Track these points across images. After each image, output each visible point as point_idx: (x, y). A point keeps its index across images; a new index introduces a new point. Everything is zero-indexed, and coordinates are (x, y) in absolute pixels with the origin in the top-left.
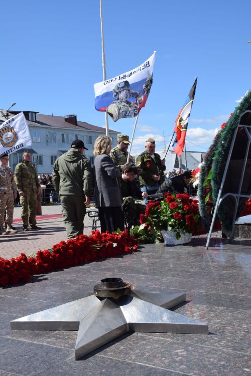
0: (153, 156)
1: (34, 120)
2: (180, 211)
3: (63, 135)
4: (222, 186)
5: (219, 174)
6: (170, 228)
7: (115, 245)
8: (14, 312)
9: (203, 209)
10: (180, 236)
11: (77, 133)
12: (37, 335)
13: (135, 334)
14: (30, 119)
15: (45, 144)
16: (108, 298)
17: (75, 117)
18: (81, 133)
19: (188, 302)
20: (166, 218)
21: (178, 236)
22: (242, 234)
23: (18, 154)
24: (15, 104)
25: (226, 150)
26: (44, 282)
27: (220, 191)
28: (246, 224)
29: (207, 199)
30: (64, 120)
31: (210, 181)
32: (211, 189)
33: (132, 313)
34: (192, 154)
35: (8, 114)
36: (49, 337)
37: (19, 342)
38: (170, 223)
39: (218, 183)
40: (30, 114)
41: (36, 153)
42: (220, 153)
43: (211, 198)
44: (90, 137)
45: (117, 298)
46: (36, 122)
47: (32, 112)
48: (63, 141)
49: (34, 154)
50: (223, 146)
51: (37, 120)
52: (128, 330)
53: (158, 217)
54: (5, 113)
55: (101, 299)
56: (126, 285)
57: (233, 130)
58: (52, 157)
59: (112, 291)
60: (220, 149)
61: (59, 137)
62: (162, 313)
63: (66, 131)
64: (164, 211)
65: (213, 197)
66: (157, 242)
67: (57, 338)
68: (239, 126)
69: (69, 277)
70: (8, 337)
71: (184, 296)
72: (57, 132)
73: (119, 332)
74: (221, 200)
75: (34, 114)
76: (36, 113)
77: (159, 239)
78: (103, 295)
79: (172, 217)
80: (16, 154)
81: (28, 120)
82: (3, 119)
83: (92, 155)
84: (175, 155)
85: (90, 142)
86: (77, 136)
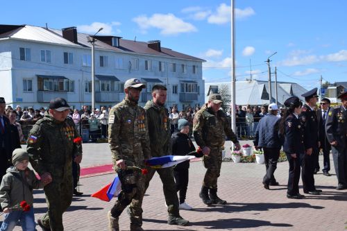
1: (117, 46)
3: (146, 62)
11: (161, 60)
14: (113, 44)
15: (128, 71)
17: (159, 43)
18: (166, 60)
23: (100, 81)
24: (101, 29)
30: (147, 46)
34: (281, 85)
40: (113, 39)
41: (119, 80)
44: (174, 65)
46: (119, 47)
47: (115, 37)
48: (147, 69)
49: (116, 82)
54: (91, 39)
61: (142, 63)
63: (149, 58)
72: (140, 59)
75: (117, 39)
76: (119, 38)
80: (98, 81)
81: (111, 45)
82: (89, 45)
83: (175, 84)
84: (263, 85)
85: (174, 70)
86: (160, 63)
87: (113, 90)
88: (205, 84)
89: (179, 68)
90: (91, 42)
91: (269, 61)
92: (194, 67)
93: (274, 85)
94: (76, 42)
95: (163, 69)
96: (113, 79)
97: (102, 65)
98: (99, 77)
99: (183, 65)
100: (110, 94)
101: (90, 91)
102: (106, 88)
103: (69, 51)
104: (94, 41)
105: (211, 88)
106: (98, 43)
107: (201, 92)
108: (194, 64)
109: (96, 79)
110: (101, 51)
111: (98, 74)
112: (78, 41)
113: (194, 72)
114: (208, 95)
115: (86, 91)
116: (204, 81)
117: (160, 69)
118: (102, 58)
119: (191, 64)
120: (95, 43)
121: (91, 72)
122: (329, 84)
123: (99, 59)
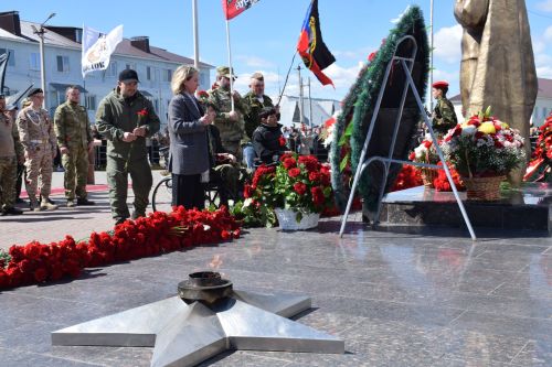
0: (261, 100)
2: (303, 181)
3: (127, 66)
4: (366, 146)
5: (363, 128)
6: (287, 206)
7: (206, 228)
8: (56, 320)
9: (338, 179)
10: (301, 218)
11: (149, 64)
12: (92, 353)
13: (238, 353)
14: (78, 39)
15: (100, 78)
16: (200, 301)
17: (147, 41)
18: (156, 65)
19: (315, 309)
20: (283, 191)
21: (299, 217)
22: (391, 217)
23: (58, 93)
24: (54, 15)
25: (375, 93)
26: (100, 278)
27: (363, 153)
28: (397, 203)
29: (343, 165)
30: (129, 44)
31: (349, 138)
32: (350, 149)
33: (234, 322)
34: (320, 103)
36: (110, 356)
37: (64, 362)
38: (288, 198)
39: (360, 141)
40: (77, 32)
41: (85, 91)
42: (365, 97)
43: (349, 163)
44: (169, 71)
45: (212, 300)
47: (81, 30)
49: (83, 94)
50: (370, 86)
52: (228, 346)
53: (271, 190)
54: (39, 29)
55: (188, 301)
56: (226, 282)
57: (386, 64)
59: (205, 291)
60: (365, 91)
62: (278, 323)
63: (133, 61)
64: (281, 180)
65: (353, 161)
66: (269, 225)
67: (123, 358)
68: (395, 58)
69: (138, 272)
70: (48, 355)
71: (309, 301)
72: (118, 61)
73: (214, 350)
74: (364, 166)
77: (271, 221)
78: (192, 297)
79: (292, 189)
80: (55, 93)
81: (75, 40)
82: (36, 37)
86: (149, 69)
90: (39, 33)
91: (299, 69)
93: (307, 102)
94: (18, 33)
95: (152, 76)
97: (60, 68)
98: (56, 87)
103: (8, 47)
104: (42, 32)
106: (49, 35)
109: (54, 89)
110: (58, 48)
111: (54, 82)
112: (22, 33)
117: (149, 78)
118: (60, 59)
120: (45, 35)
123: (55, 60)
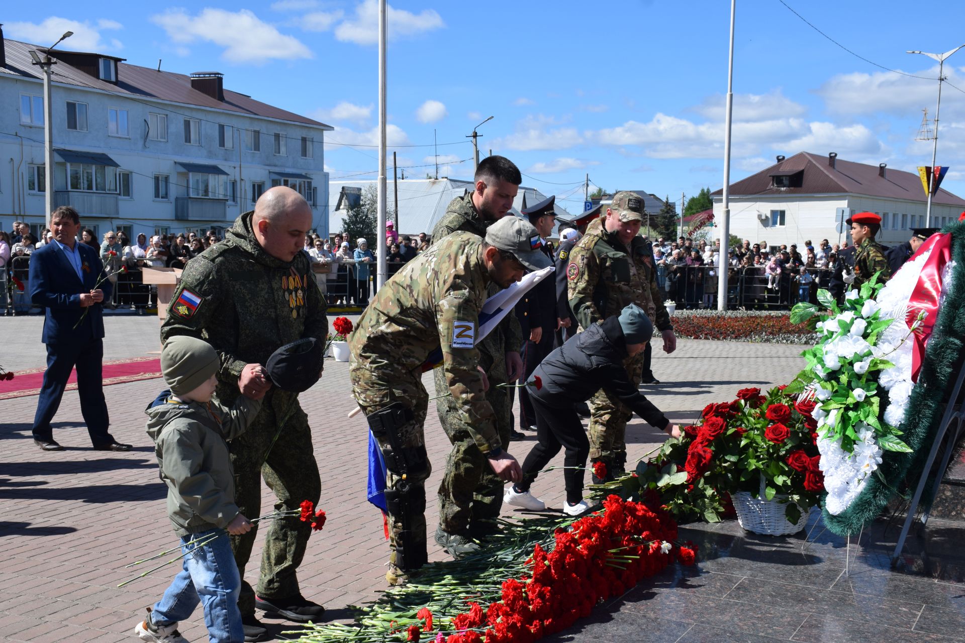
1: (113, 79)
3: (187, 124)
6: (770, 492)
11: (223, 120)
14: (102, 75)
15: (141, 143)
17: (220, 80)
18: (234, 122)
20: (759, 464)
23: (68, 165)
24: (69, 34)
30: (190, 86)
35: (49, 60)
40: (101, 61)
41: (116, 165)
44: (257, 133)
46: (117, 83)
47: (107, 58)
48: (188, 139)
49: (109, 170)
51: (120, 78)
54: (42, 57)
58: (157, 179)
61: (177, 127)
63: (195, 114)
72: (171, 115)
75: (112, 63)
76: (117, 60)
80: (63, 165)
81: (96, 75)
82: (36, 71)
83: (258, 179)
84: (464, 189)
85: (257, 147)
86: (222, 128)
87: (102, 188)
88: (330, 182)
89: (267, 141)
90: (42, 65)
91: (475, 136)
92: (304, 140)
95: (228, 143)
96: (103, 161)
97: (72, 123)
98: (65, 156)
99: (277, 136)
100: (95, 199)
101: (42, 189)
102: (83, 183)
104: (49, 63)
105: (344, 193)
106: (60, 68)
107: (320, 201)
108: (305, 133)
109: (58, 159)
110: (69, 89)
111: (62, 147)
112: (8, 61)
113: (304, 153)
114: (338, 208)
115: (31, 187)
116: (327, 176)
117: (222, 143)
118: (71, 107)
119: (298, 134)
120: (53, 68)
121: (43, 142)
122: (605, 195)
123: (65, 109)
